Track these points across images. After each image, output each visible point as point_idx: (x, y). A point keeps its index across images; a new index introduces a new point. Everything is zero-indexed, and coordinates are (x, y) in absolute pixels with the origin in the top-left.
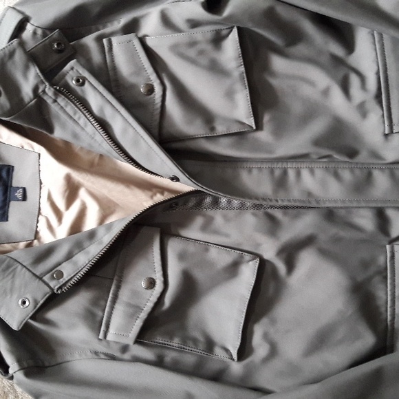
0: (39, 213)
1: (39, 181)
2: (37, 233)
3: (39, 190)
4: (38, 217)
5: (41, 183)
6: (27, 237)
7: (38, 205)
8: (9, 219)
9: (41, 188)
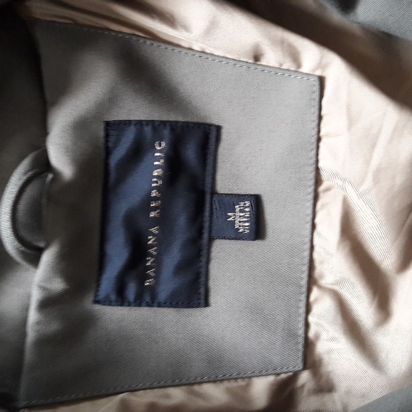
0: (312, 281)
1: (312, 175)
2: (308, 345)
3: (310, 204)
4: (309, 291)
5: (318, 181)
6: (276, 360)
7: (307, 254)
8: (212, 299)
9: (316, 198)
